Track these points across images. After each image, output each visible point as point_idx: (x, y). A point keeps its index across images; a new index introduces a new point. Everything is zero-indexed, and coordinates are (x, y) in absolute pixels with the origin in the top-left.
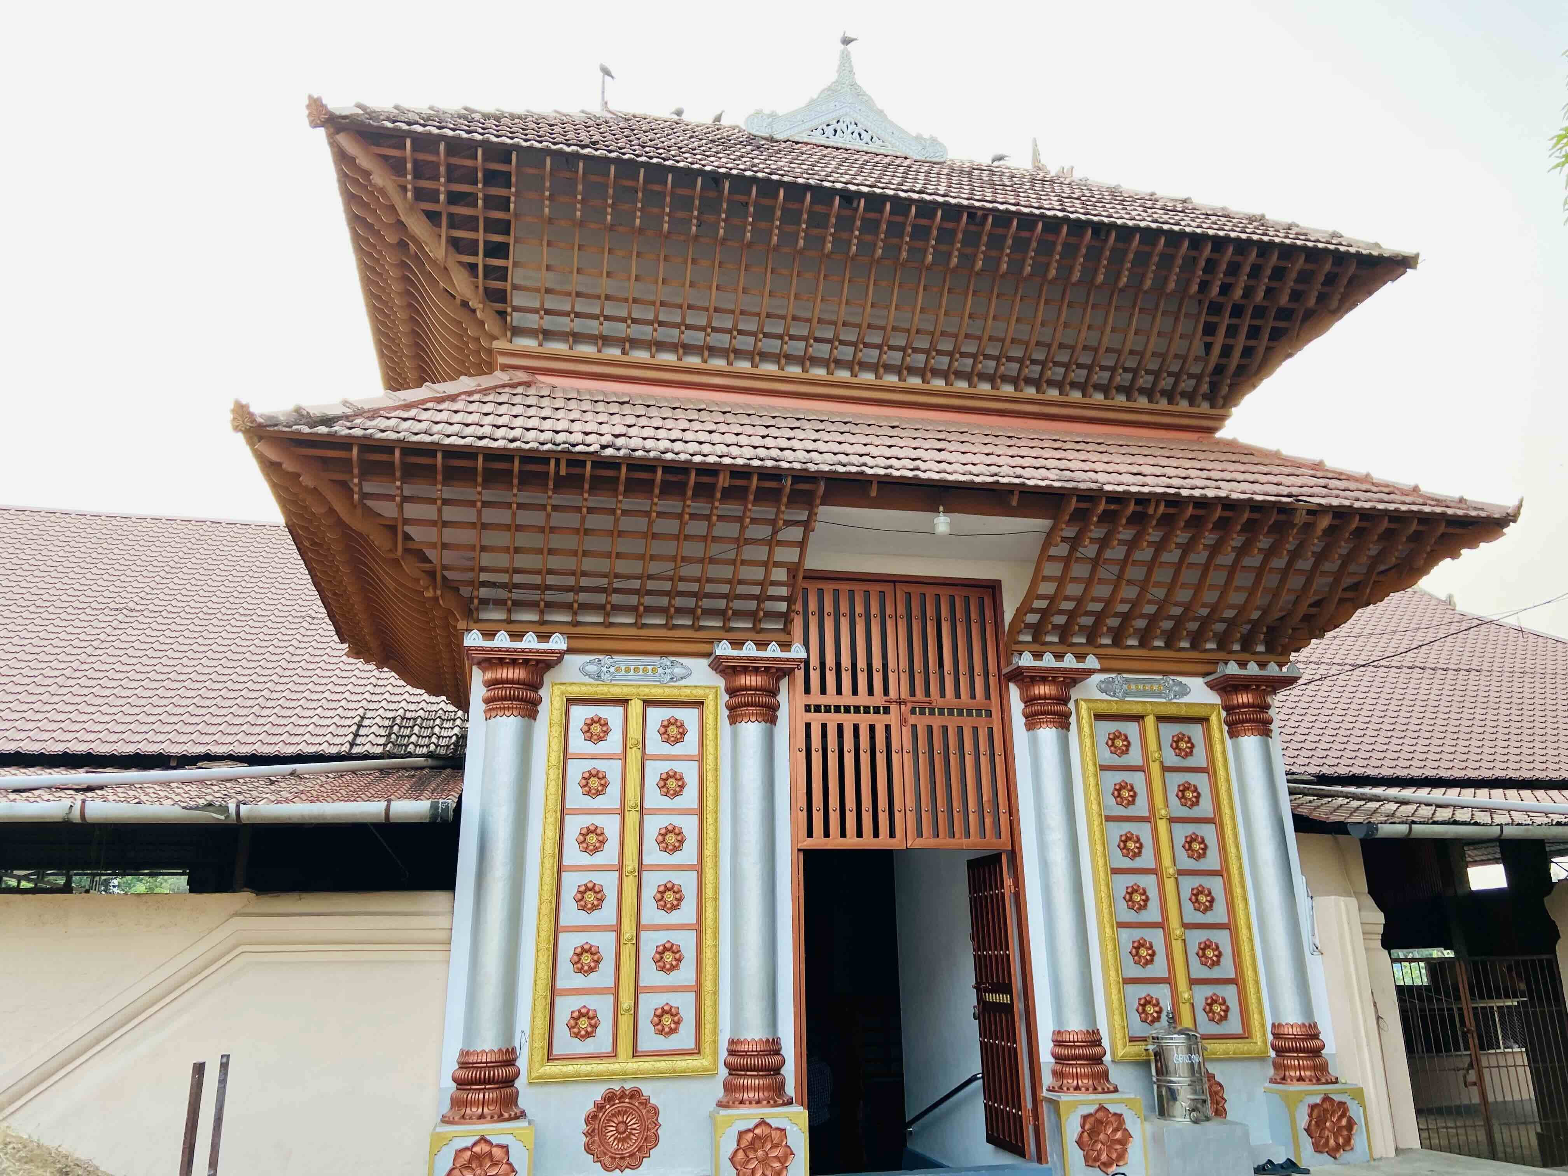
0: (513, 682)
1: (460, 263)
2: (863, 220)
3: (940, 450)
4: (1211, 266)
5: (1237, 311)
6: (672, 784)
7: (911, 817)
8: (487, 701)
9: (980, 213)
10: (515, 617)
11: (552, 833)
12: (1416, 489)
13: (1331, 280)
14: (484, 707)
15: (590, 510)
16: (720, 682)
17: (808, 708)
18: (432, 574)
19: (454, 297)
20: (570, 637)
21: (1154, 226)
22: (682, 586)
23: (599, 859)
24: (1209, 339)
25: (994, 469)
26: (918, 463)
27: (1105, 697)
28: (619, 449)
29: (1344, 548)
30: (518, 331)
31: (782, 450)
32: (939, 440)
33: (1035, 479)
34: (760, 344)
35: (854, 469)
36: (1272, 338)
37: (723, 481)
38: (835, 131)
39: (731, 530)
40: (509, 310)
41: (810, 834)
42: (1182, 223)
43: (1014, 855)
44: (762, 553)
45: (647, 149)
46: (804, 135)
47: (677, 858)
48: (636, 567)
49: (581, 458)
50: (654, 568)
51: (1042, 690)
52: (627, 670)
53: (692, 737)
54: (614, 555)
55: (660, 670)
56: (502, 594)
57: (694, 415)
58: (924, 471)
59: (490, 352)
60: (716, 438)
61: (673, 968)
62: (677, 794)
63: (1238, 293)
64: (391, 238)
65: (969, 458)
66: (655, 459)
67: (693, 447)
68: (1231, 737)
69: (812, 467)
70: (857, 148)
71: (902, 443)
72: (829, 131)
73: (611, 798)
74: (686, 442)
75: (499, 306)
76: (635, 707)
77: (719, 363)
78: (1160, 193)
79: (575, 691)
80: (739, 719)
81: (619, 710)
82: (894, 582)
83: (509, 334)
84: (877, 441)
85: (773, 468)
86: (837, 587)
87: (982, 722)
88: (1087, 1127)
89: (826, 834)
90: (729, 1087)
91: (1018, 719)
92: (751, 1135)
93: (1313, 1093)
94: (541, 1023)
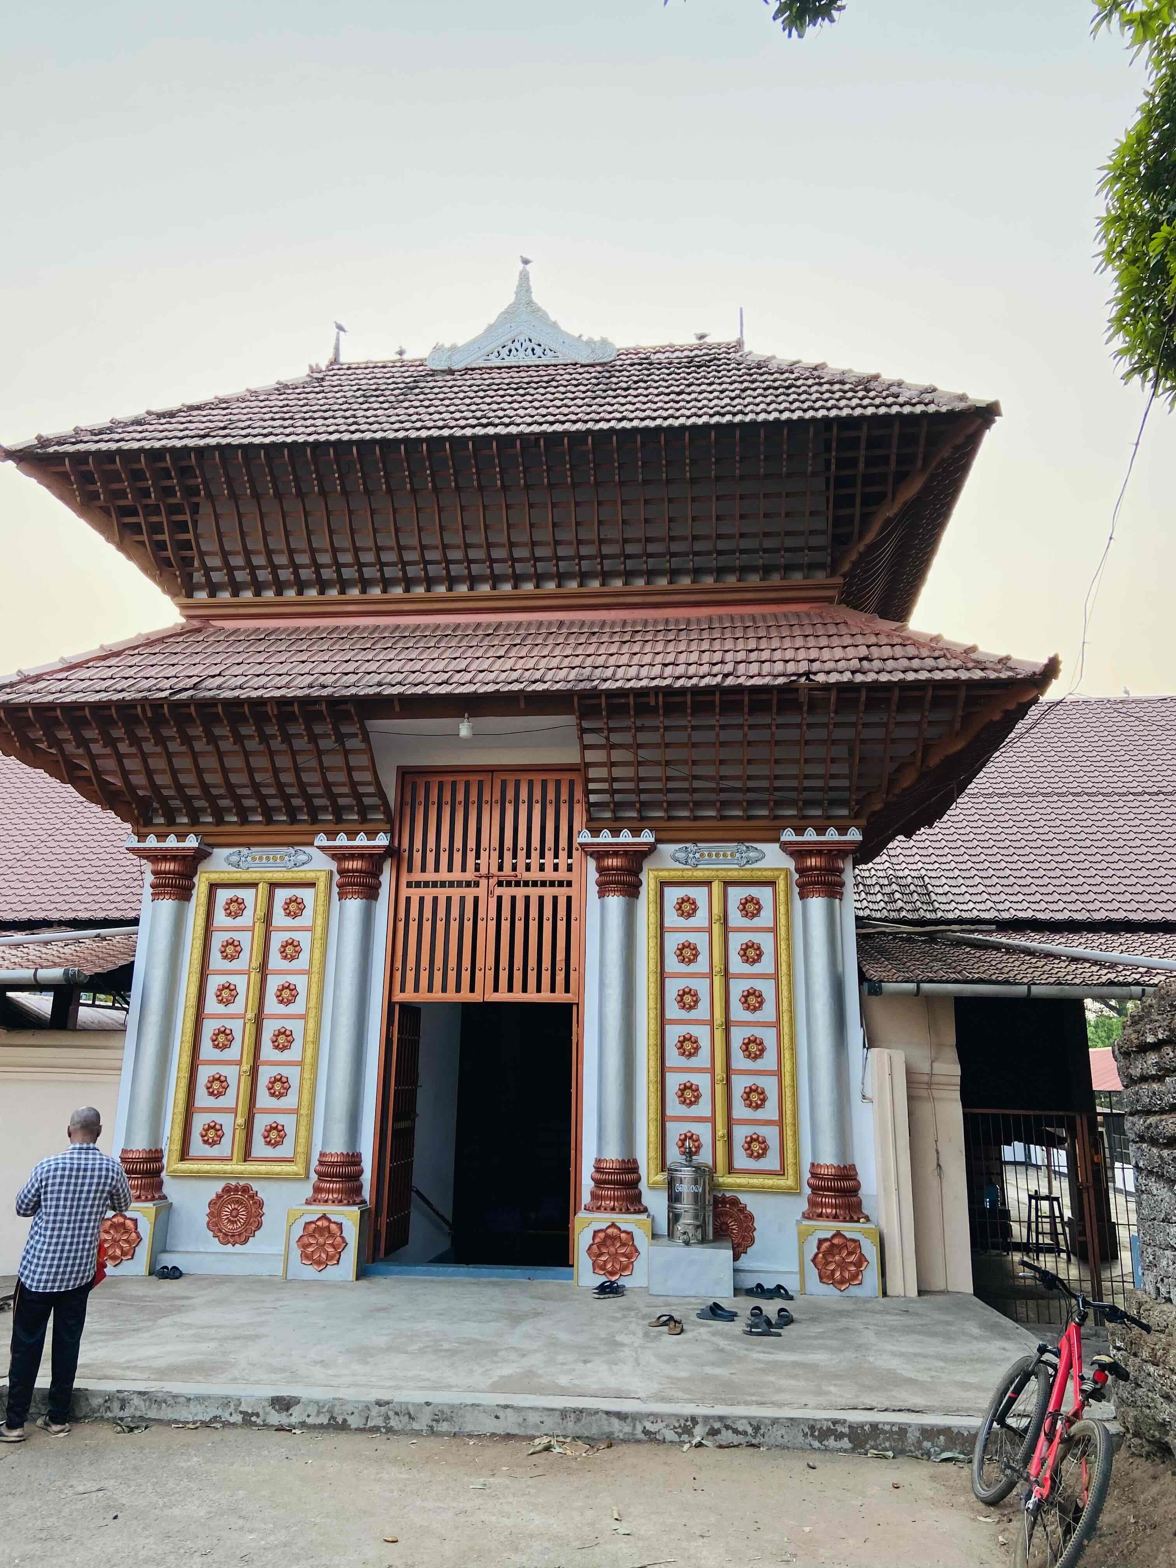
0: (169, 873)
6: (290, 949)
7: (490, 974)
8: (154, 888)
10: (178, 821)
11: (196, 990)
14: (151, 892)
16: (333, 866)
17: (409, 885)
20: (201, 835)
23: (230, 1009)
27: (676, 865)
30: (196, 587)
38: (510, 351)
41: (403, 990)
43: (579, 1007)
44: (339, 761)
47: (291, 1009)
49: (160, 702)
50: (259, 778)
52: (261, 858)
53: (308, 911)
55: (287, 858)
61: (282, 1095)
62: (294, 958)
68: (801, 899)
73: (241, 962)
76: (263, 890)
79: (215, 877)
80: (347, 896)
81: (251, 891)
82: (492, 771)
87: (562, 893)
88: (597, 1240)
89: (416, 989)
90: (317, 1190)
91: (593, 889)
92: (313, 1226)
93: (826, 1229)
94: (180, 1133)
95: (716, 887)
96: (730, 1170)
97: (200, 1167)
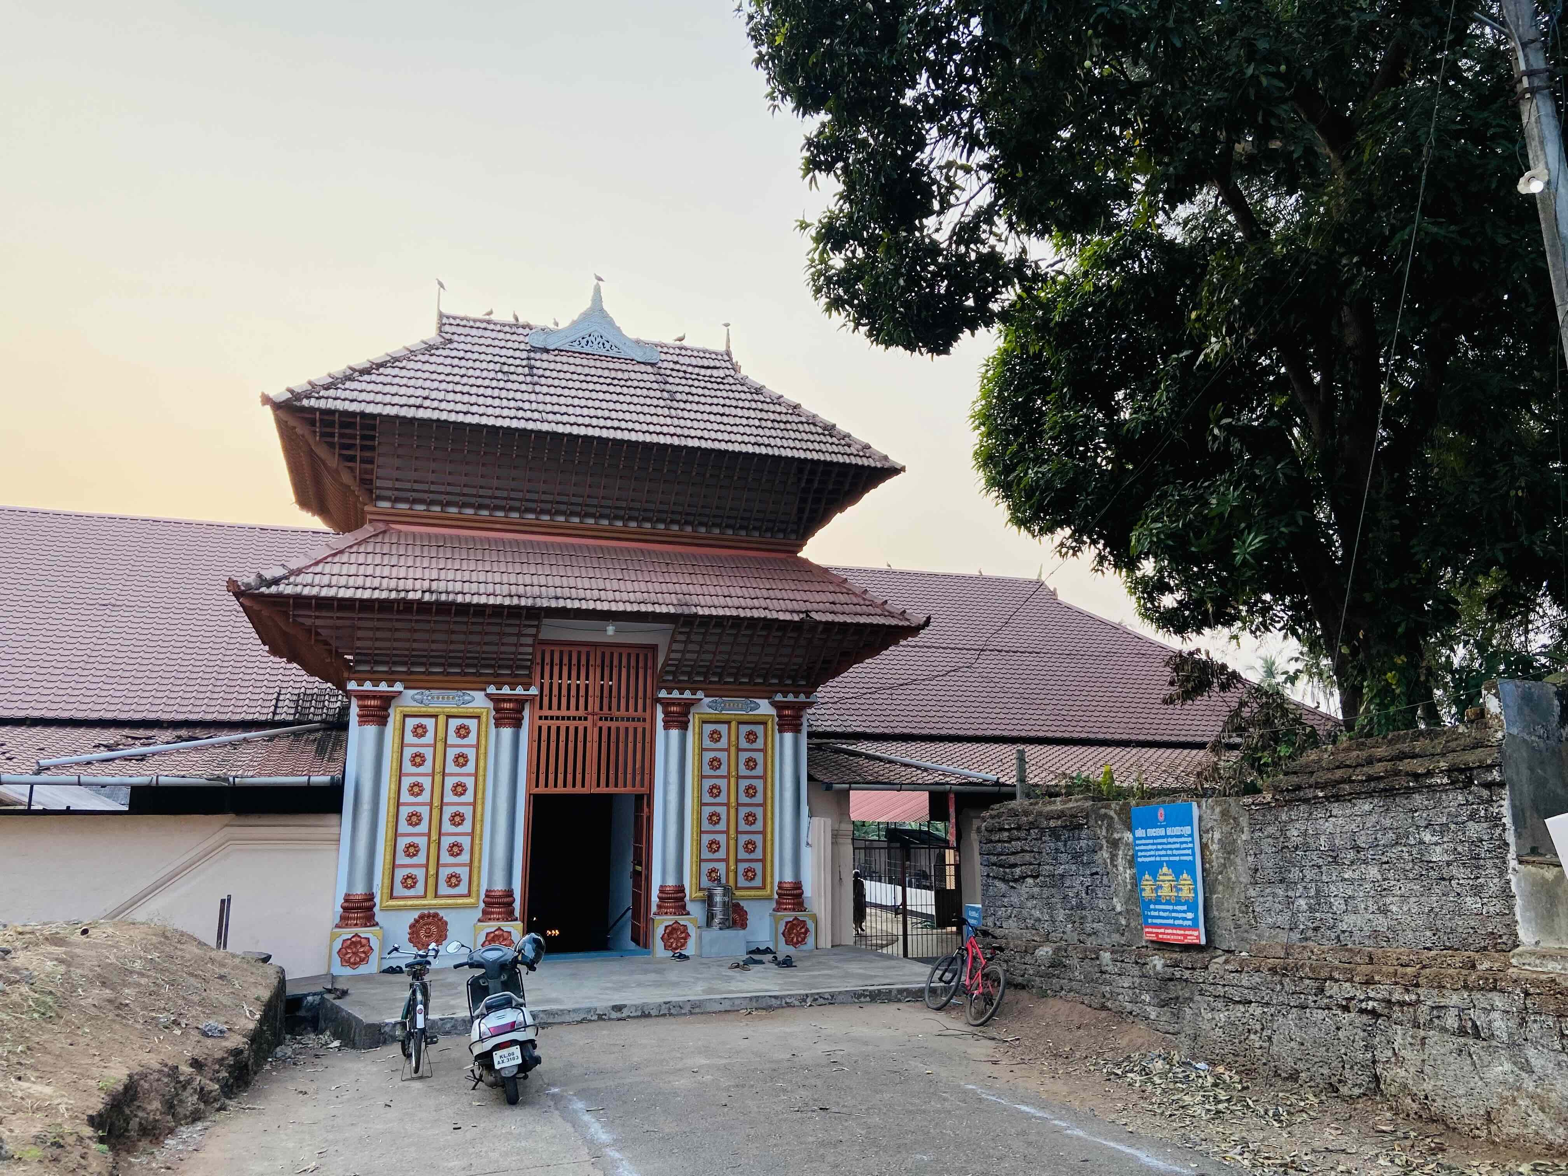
0: (373, 706)
1: (347, 467)
3: (619, 580)
6: (461, 760)
7: (594, 776)
8: (360, 716)
11: (394, 786)
14: (358, 719)
15: (417, 621)
16: (491, 705)
17: (540, 718)
20: (405, 684)
23: (419, 799)
26: (602, 594)
27: (710, 711)
28: (432, 594)
30: (379, 498)
31: (525, 586)
33: (664, 604)
35: (562, 602)
38: (588, 342)
40: (374, 488)
41: (537, 786)
43: (650, 797)
46: (567, 345)
47: (462, 799)
48: (443, 646)
49: (411, 605)
50: (453, 646)
51: (674, 709)
53: (473, 735)
54: (430, 641)
56: (369, 658)
58: (602, 601)
59: (362, 513)
60: (489, 577)
61: (458, 854)
62: (463, 765)
68: (778, 733)
69: (538, 602)
70: (601, 353)
71: (598, 574)
72: (584, 342)
73: (427, 767)
74: (472, 583)
75: (368, 487)
76: (442, 719)
77: (499, 516)
79: (407, 710)
80: (500, 726)
81: (433, 720)
82: (596, 645)
83: (374, 501)
84: (585, 573)
87: (640, 725)
88: (668, 931)
89: (546, 786)
90: (484, 912)
91: (660, 724)
92: (493, 934)
93: (789, 916)
94: (387, 882)
95: (733, 724)
96: (737, 888)
97: (401, 903)
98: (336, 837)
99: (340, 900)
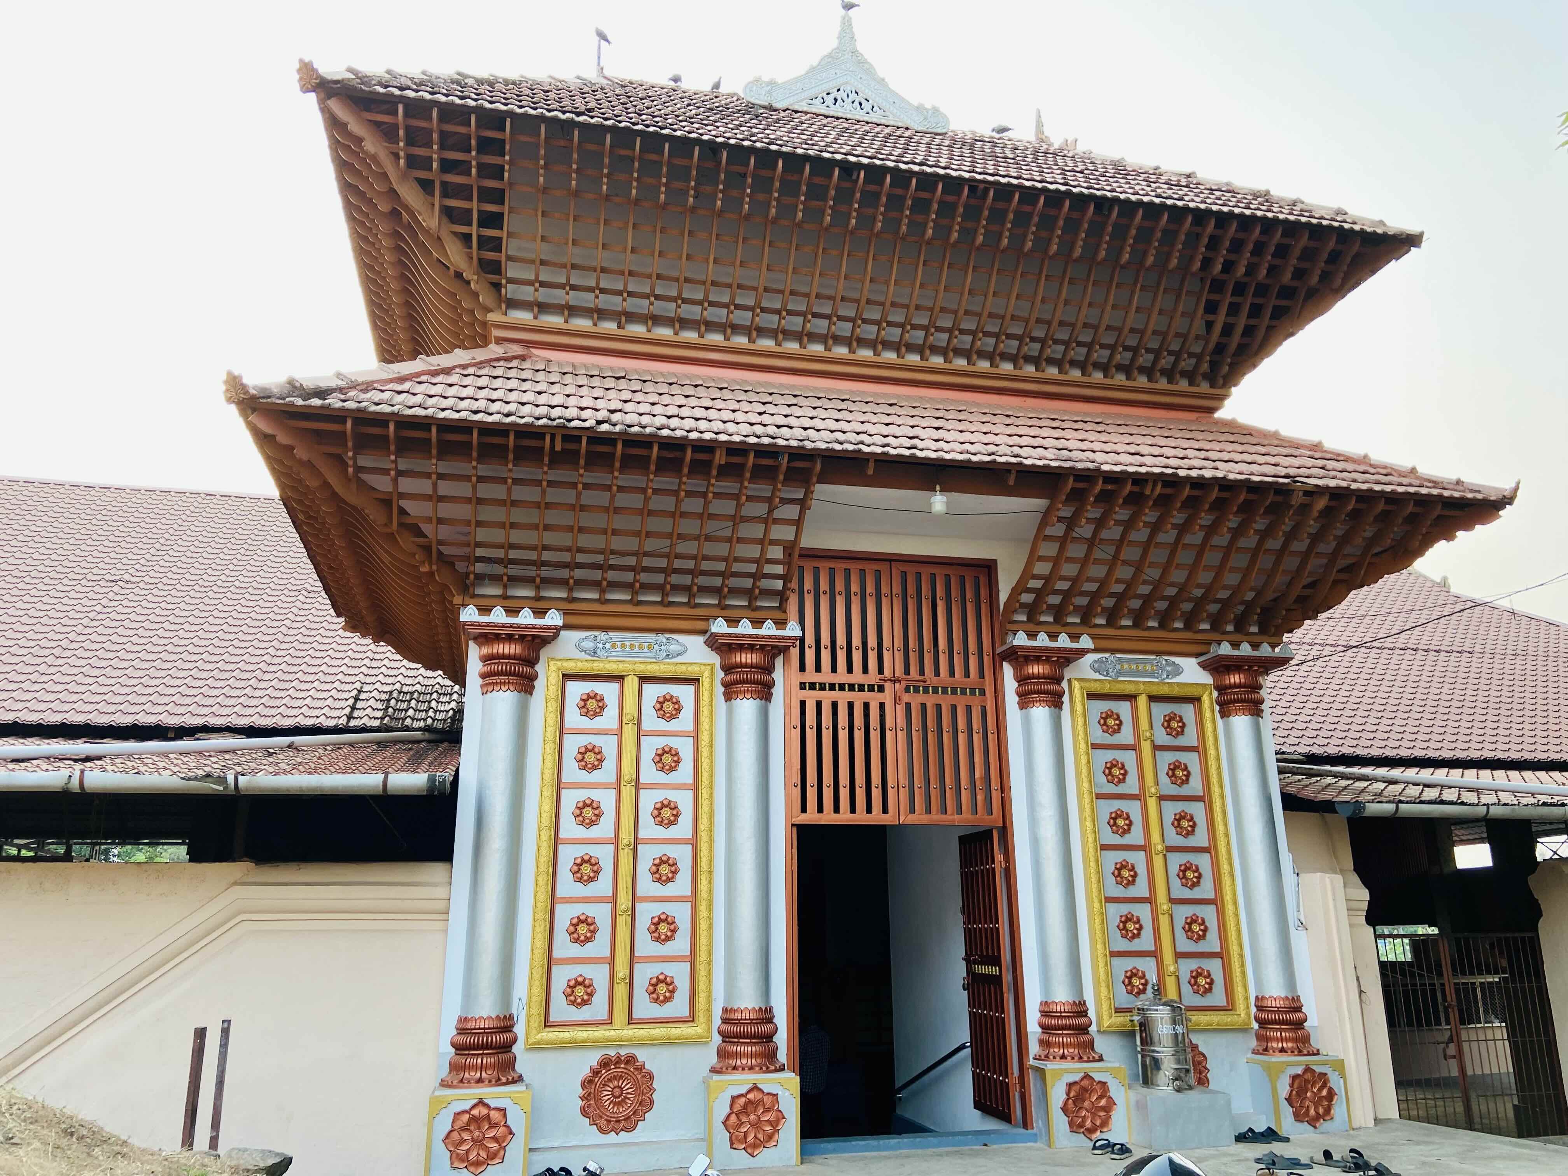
0: (509, 657)
1: (455, 234)
2: (863, 192)
3: (937, 429)
4: (1214, 243)
5: (1240, 289)
6: (667, 759)
7: (904, 794)
8: (483, 676)
9: (982, 186)
10: (511, 592)
11: (548, 807)
12: (1413, 471)
13: (1334, 258)
14: (480, 681)
15: (586, 486)
16: (715, 659)
17: (802, 686)
18: (427, 549)
19: (448, 268)
20: (566, 613)
21: (1157, 201)
22: (678, 564)
23: (595, 832)
24: (1210, 317)
25: (992, 448)
26: (915, 441)
27: (1097, 676)
28: (614, 425)
29: (1339, 529)
30: (513, 304)
31: (779, 427)
32: (937, 418)
33: (1033, 458)
34: (757, 319)
35: (850, 447)
36: (1272, 317)
37: (720, 458)
38: (836, 100)
39: (727, 507)
40: (504, 281)
41: (804, 810)
42: (1186, 198)
43: (1005, 831)
44: (758, 531)
45: (644, 117)
46: (804, 103)
47: (672, 832)
48: (632, 544)
49: (576, 433)
50: (650, 545)
51: (1036, 669)
52: (623, 646)
53: (687, 713)
54: (610, 532)
55: (656, 647)
56: (498, 570)
57: (690, 391)
58: (922, 450)
59: (484, 324)
60: (712, 414)
61: (668, 939)
62: (672, 769)
63: (1241, 270)
64: (384, 207)
65: (967, 436)
66: (650, 435)
67: (689, 424)
68: (1222, 717)
69: (809, 445)
70: (858, 118)
71: (899, 421)
72: (829, 100)
73: (607, 773)
74: (683, 418)
75: (494, 278)
76: (631, 683)
77: (716, 338)
78: (1164, 168)
79: (571, 667)
80: (734, 696)
81: (615, 686)
82: (890, 561)
83: (504, 306)
84: (874, 419)
85: (769, 445)
86: (832, 565)
87: (976, 701)
88: (1072, 1094)
89: (820, 809)
90: (722, 1054)
91: (1011, 699)
92: (743, 1100)
93: (1296, 1064)
94: (538, 991)
95: (1142, 700)
97: (566, 1035)
98: (440, 905)
99: (449, 1031)
